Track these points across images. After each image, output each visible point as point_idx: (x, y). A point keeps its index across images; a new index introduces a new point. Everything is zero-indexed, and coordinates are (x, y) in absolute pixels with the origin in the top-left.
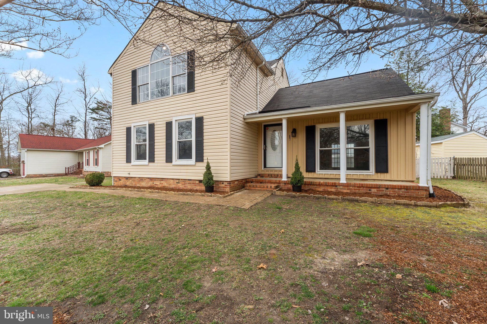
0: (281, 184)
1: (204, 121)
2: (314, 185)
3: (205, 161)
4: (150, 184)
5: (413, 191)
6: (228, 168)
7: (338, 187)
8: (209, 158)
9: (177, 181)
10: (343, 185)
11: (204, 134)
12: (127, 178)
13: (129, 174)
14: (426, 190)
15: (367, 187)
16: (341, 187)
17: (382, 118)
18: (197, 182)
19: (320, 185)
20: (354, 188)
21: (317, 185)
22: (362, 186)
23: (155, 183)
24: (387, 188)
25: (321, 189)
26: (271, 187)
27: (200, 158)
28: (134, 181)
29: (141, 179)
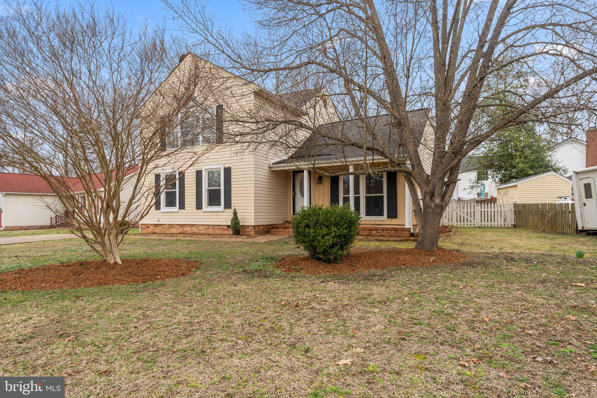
1: (232, 171)
3: (233, 208)
4: (181, 230)
5: (400, 232)
6: (253, 214)
8: (236, 205)
9: (207, 227)
11: (232, 183)
12: (156, 225)
13: (158, 221)
14: (408, 231)
15: (369, 230)
18: (226, 227)
23: (185, 230)
27: (228, 205)
28: (163, 228)
29: (171, 226)
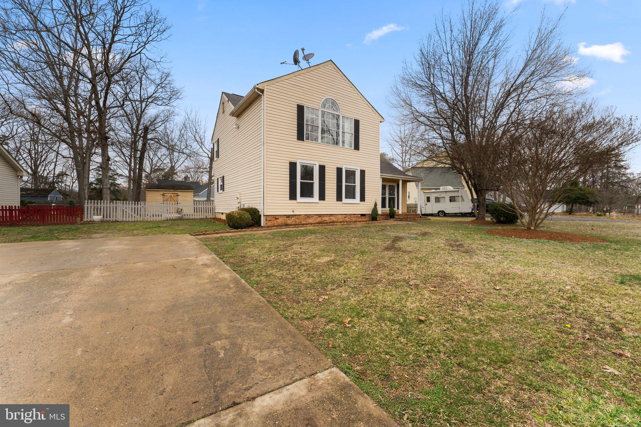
1: (366, 173)
3: (367, 200)
11: (366, 182)
12: (288, 216)
13: (293, 211)
18: (360, 216)
27: (362, 198)
28: (298, 219)
29: (308, 216)
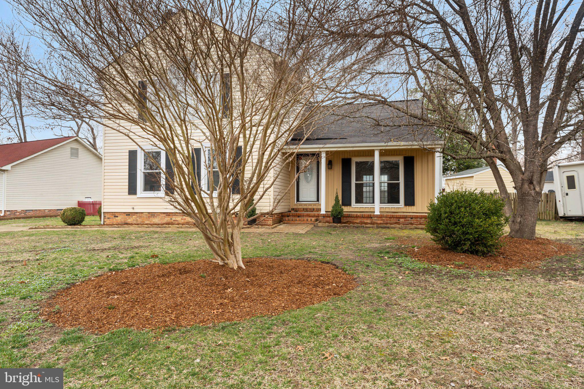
0: (320, 218)
2: (352, 217)
4: (167, 219)
6: (271, 201)
7: (373, 218)
10: (377, 216)
13: (133, 208)
15: (397, 218)
16: (376, 218)
17: (410, 155)
19: (357, 217)
20: (386, 219)
21: (354, 217)
22: (392, 217)
24: (412, 218)
25: (358, 221)
26: (311, 220)
28: (140, 217)
